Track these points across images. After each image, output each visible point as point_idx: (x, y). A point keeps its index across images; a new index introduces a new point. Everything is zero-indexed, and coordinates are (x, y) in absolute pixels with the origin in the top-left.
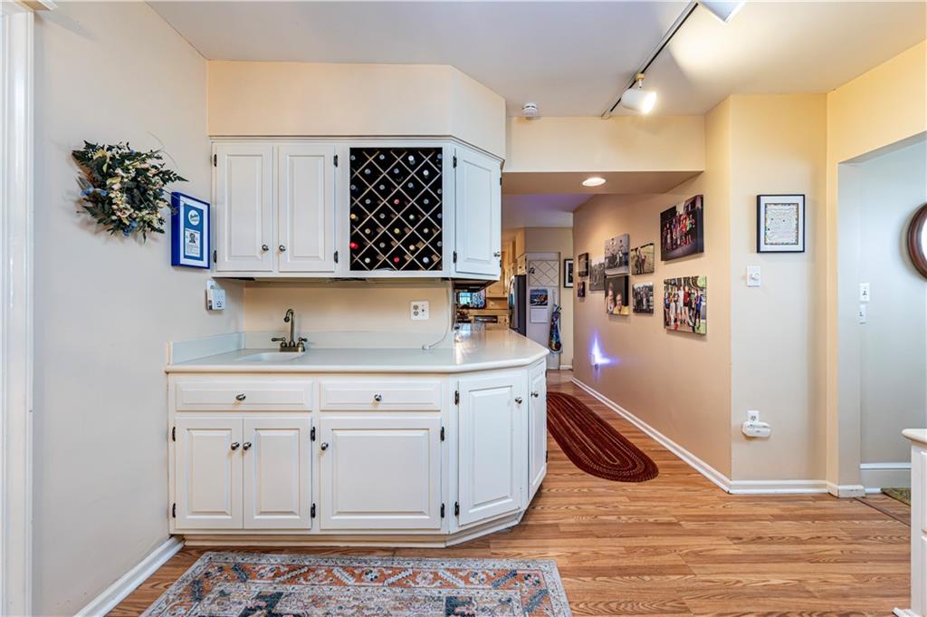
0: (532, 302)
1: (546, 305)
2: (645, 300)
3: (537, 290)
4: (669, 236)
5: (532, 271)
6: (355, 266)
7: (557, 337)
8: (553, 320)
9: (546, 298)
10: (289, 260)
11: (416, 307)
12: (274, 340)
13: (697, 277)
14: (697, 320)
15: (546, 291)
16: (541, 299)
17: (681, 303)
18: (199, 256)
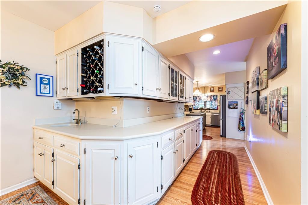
0: (229, 107)
1: (237, 108)
2: (263, 105)
3: (232, 102)
4: (270, 61)
5: (229, 93)
6: (83, 93)
7: (243, 124)
8: (240, 116)
9: (237, 105)
10: (69, 92)
11: (113, 109)
12: (74, 119)
13: (281, 88)
14: (281, 120)
15: (237, 102)
16: (234, 106)
17: (275, 108)
18: (48, 93)
